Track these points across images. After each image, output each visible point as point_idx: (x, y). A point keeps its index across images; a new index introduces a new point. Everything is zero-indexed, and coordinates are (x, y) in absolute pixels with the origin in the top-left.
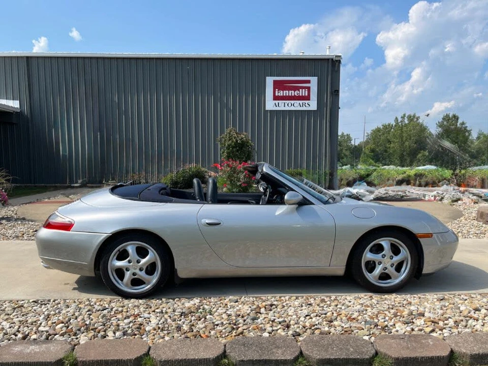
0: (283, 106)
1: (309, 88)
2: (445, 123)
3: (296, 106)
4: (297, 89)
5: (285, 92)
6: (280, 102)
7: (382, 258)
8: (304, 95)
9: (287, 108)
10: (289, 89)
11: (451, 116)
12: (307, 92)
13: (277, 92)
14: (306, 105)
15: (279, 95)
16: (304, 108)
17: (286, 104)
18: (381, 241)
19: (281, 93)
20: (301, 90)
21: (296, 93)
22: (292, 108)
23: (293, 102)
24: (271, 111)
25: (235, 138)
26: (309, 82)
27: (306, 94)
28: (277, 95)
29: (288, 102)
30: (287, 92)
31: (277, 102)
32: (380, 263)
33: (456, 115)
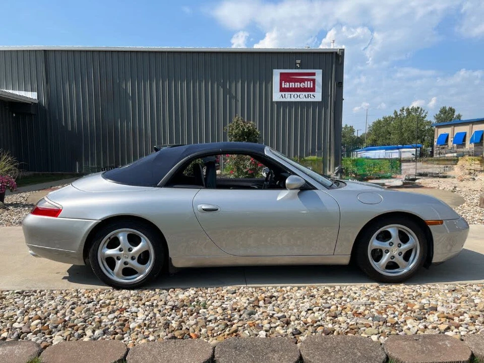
0: (290, 97)
1: (314, 81)
2: (442, 115)
3: (302, 97)
4: (303, 81)
5: (291, 84)
6: (286, 93)
7: (390, 247)
8: (309, 87)
9: (293, 100)
10: (295, 81)
11: (447, 109)
12: (312, 84)
13: (283, 84)
14: (312, 96)
15: (286, 87)
16: (309, 100)
17: (292, 96)
18: (388, 228)
19: (287, 85)
20: (306, 82)
21: (302, 85)
22: (298, 100)
23: (298, 93)
24: (277, 103)
25: (242, 126)
26: (314, 74)
27: (312, 86)
28: (283, 86)
29: (294, 93)
30: (293, 84)
31: (283, 93)
32: (387, 251)
33: (453, 108)
